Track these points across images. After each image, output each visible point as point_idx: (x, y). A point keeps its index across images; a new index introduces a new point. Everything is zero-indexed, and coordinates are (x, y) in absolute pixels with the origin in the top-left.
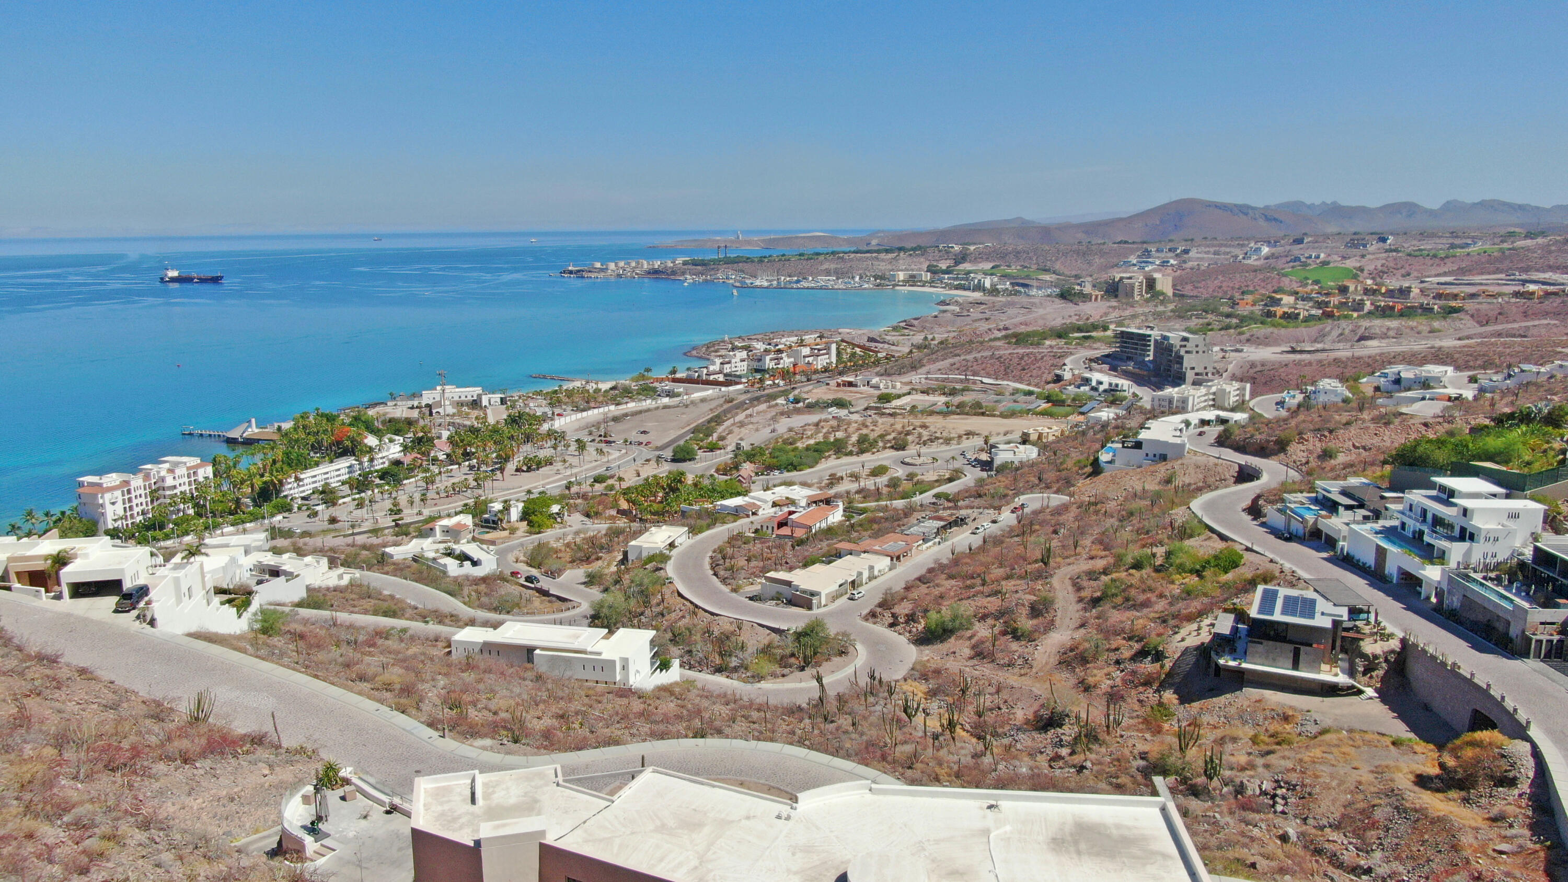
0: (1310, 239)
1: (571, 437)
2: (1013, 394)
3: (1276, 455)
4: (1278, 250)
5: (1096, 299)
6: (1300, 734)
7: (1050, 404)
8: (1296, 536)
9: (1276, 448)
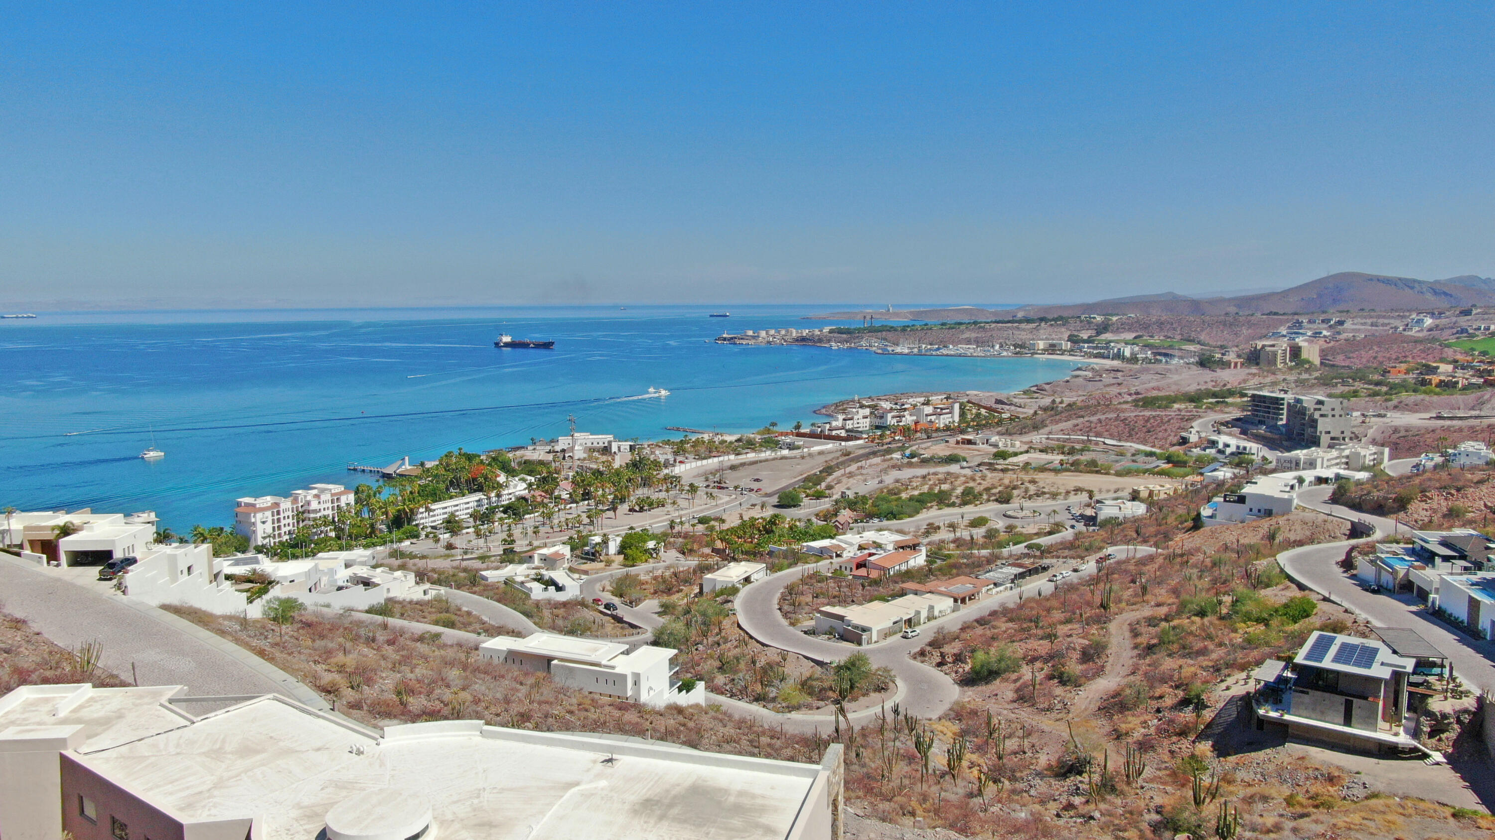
0: (1479, 310)
1: (686, 481)
2: (1133, 455)
3: (1394, 513)
4: (1443, 321)
5: (1236, 366)
6: (1345, 798)
7: (1170, 465)
8: (1386, 589)
9: (1395, 505)
